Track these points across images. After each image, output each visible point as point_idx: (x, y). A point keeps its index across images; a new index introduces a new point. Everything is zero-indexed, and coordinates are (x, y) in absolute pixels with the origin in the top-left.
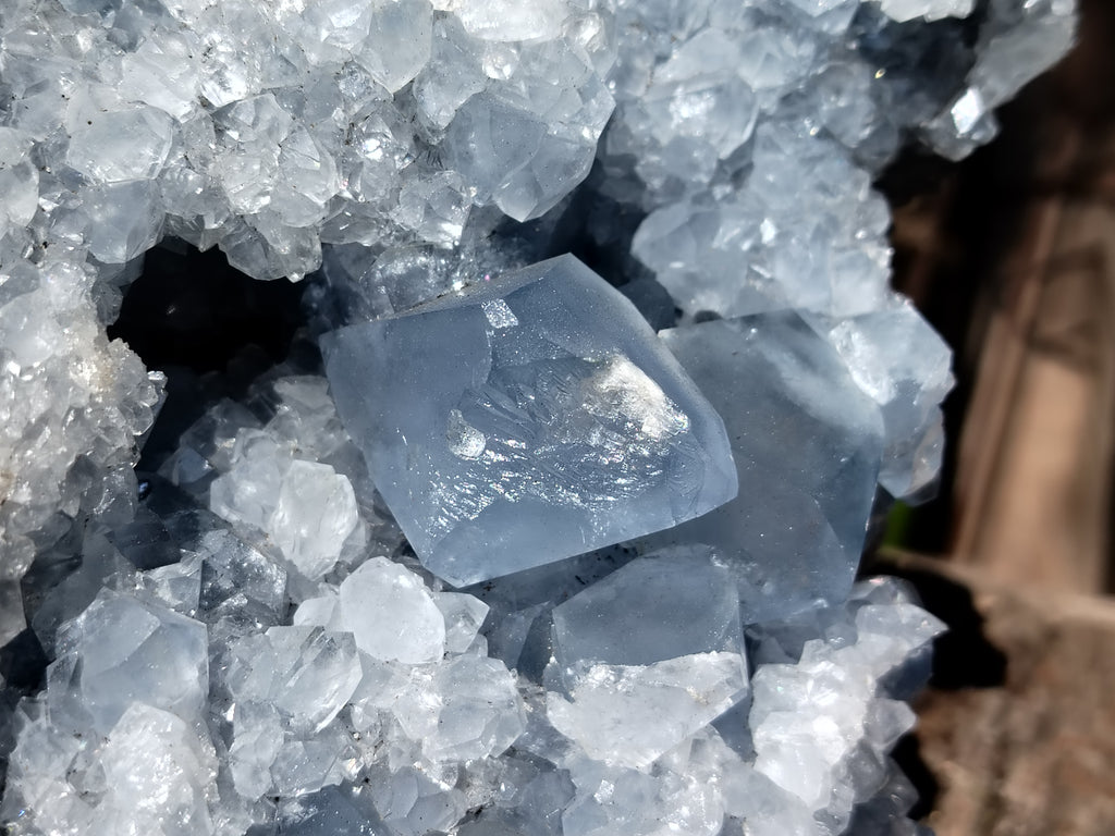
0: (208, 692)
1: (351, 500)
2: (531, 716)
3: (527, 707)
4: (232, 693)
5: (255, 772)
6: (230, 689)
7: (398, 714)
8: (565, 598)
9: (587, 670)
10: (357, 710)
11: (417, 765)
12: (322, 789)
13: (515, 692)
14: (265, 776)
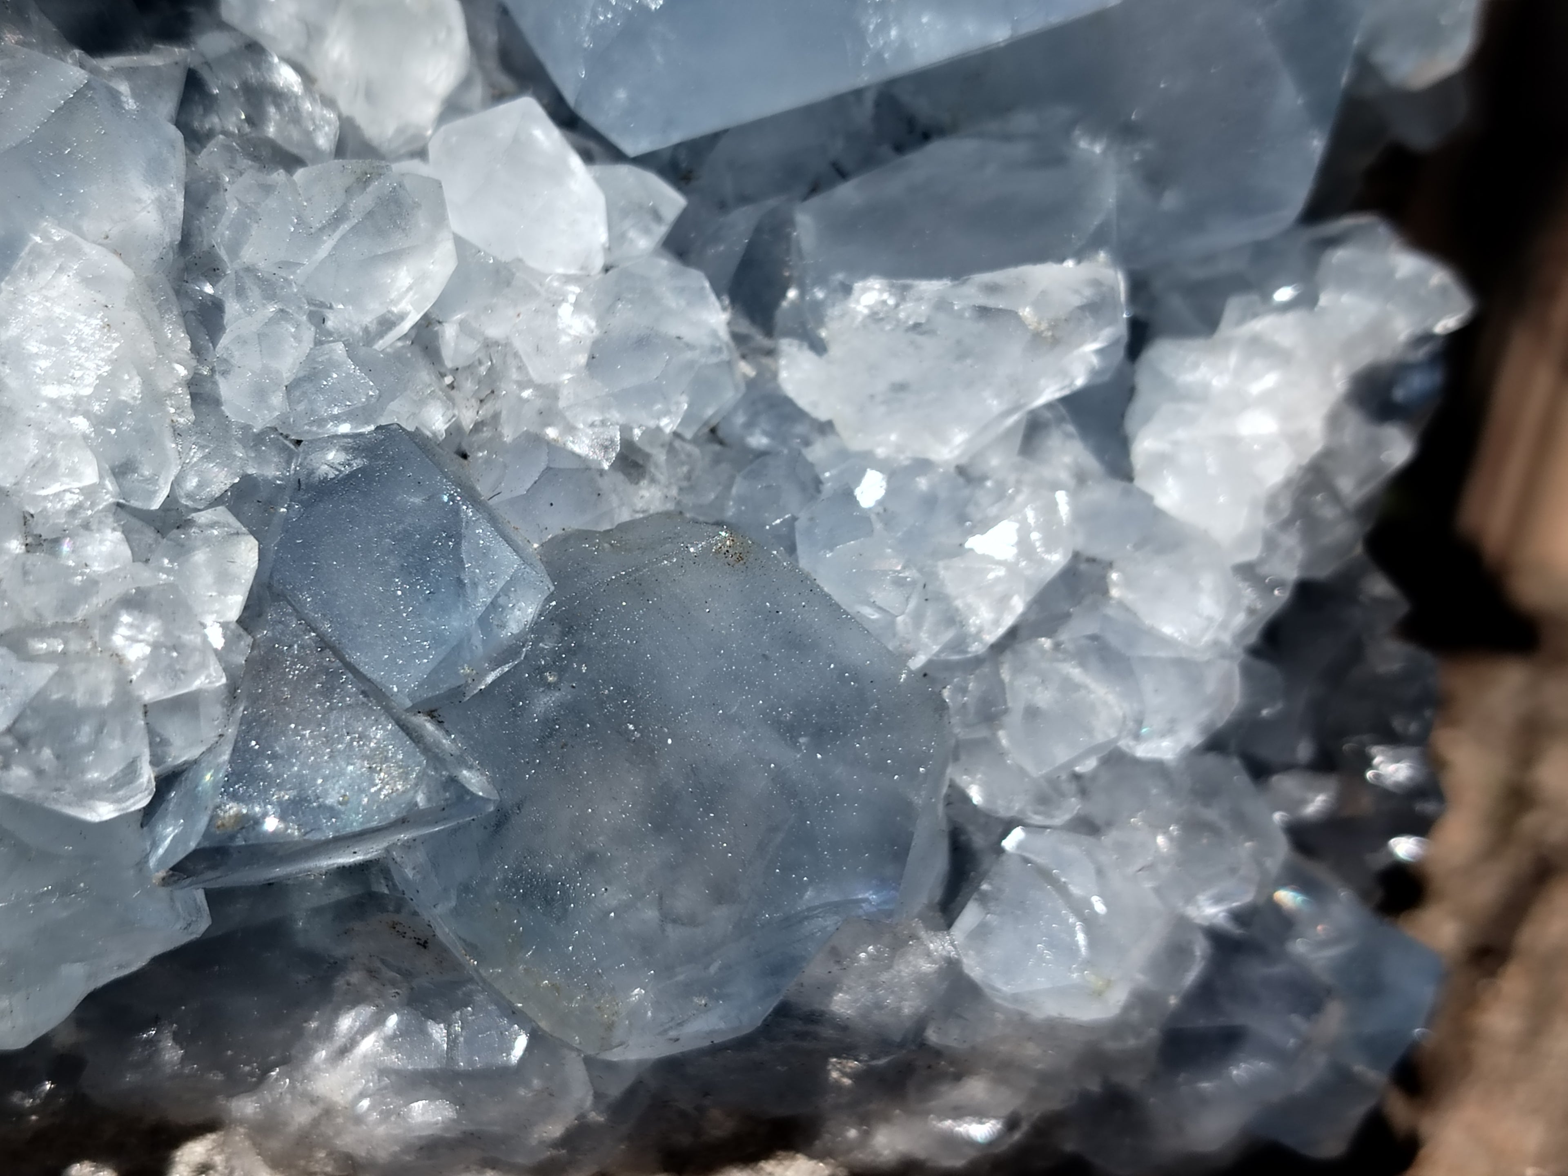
0: (179, 237)
1: (459, 39)
2: (751, 384)
3: (746, 369)
4: (225, 258)
5: (260, 394)
6: (223, 253)
7: (518, 344)
8: (815, 189)
9: (847, 290)
10: (449, 332)
11: (552, 433)
12: (378, 428)
13: (724, 334)
14: (277, 399)
